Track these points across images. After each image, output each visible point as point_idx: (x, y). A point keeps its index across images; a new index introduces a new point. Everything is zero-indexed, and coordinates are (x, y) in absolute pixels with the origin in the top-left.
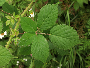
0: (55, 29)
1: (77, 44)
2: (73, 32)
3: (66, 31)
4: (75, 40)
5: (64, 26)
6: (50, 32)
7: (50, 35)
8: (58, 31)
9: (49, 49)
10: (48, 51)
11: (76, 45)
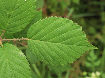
0: (36, 28)
1: (84, 52)
2: (73, 29)
3: (58, 29)
4: (80, 45)
5: (54, 20)
6: (28, 35)
7: (29, 40)
8: (43, 31)
9: (30, 70)
10: (29, 74)
11: (82, 53)
